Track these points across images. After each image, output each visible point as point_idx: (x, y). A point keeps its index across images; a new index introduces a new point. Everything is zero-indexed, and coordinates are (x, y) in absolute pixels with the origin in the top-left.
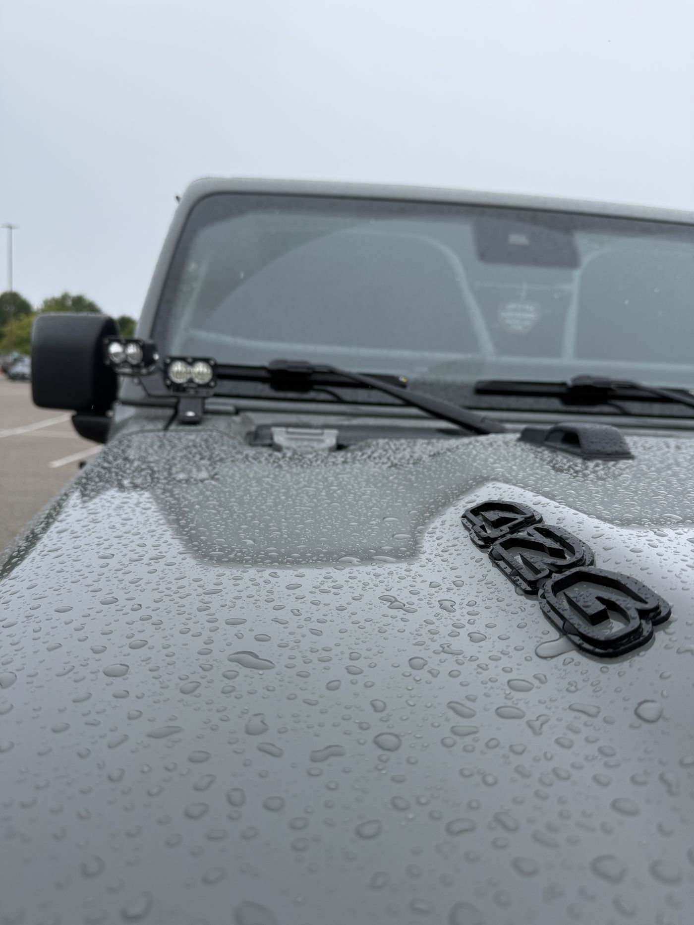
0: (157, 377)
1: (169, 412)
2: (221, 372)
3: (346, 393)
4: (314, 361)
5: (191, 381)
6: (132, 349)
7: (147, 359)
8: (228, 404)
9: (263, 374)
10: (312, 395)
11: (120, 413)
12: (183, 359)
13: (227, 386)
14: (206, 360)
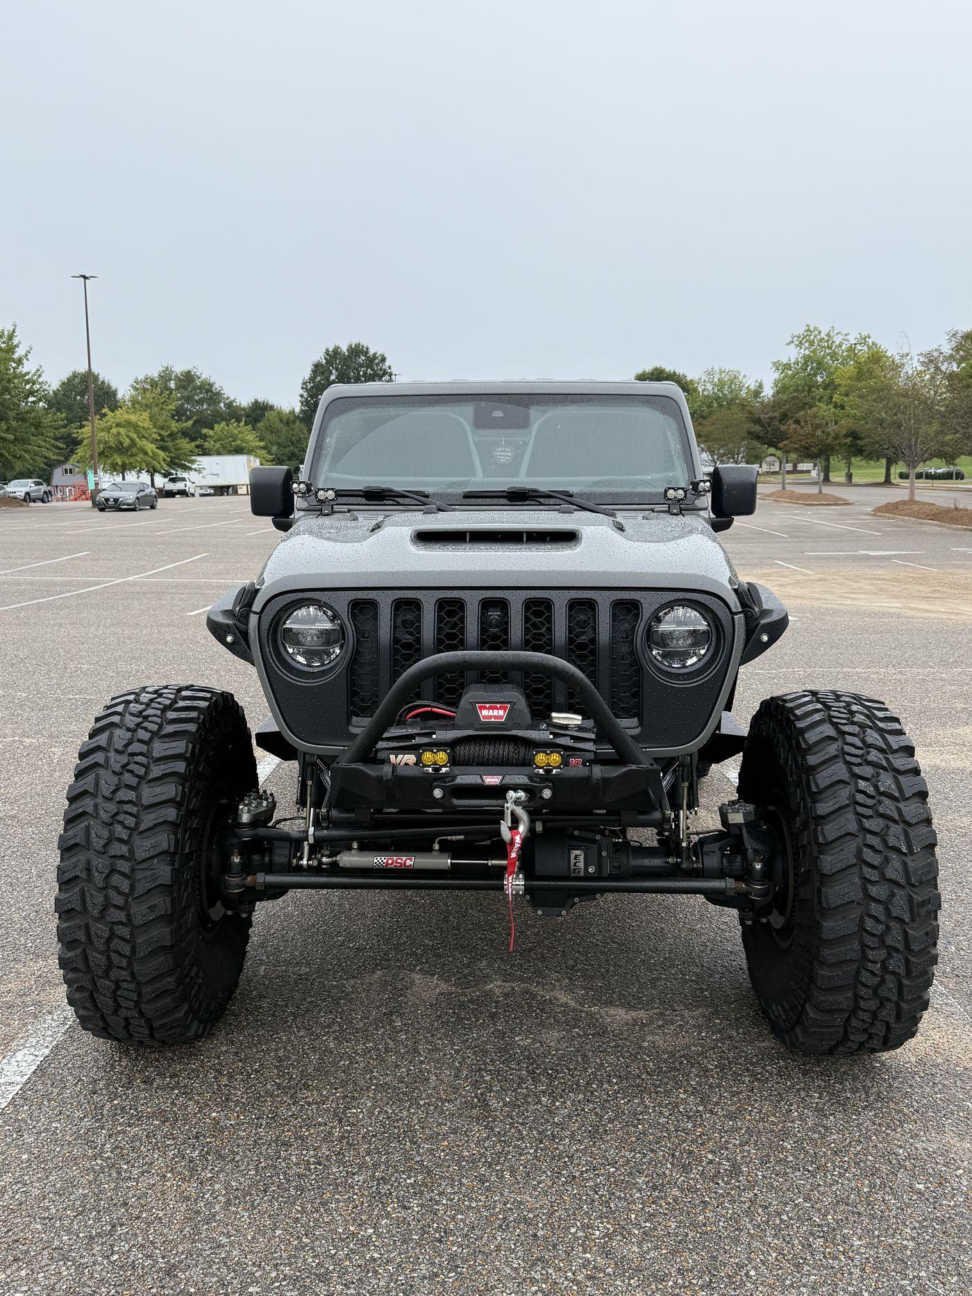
0: (313, 497)
1: (319, 513)
2: (340, 494)
3: (400, 500)
4: (384, 486)
5: (327, 498)
6: (302, 486)
7: (309, 490)
8: (345, 508)
9: (361, 493)
10: (385, 502)
11: (297, 514)
12: (323, 489)
13: (344, 500)
14: (332, 489)
